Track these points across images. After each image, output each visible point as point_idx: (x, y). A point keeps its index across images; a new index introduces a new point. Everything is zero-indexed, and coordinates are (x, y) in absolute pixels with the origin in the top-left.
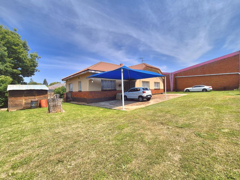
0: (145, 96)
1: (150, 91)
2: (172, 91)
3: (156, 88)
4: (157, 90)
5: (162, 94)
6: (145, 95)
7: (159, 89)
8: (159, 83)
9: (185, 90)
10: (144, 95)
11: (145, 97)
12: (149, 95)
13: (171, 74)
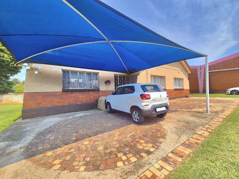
0: (149, 108)
1: (165, 92)
2: (201, 93)
3: (176, 88)
4: (180, 91)
5: (186, 97)
6: (146, 105)
7: (183, 89)
8: (181, 80)
9: (229, 92)
10: (144, 104)
11: (148, 111)
12: (160, 106)
13: (199, 68)
